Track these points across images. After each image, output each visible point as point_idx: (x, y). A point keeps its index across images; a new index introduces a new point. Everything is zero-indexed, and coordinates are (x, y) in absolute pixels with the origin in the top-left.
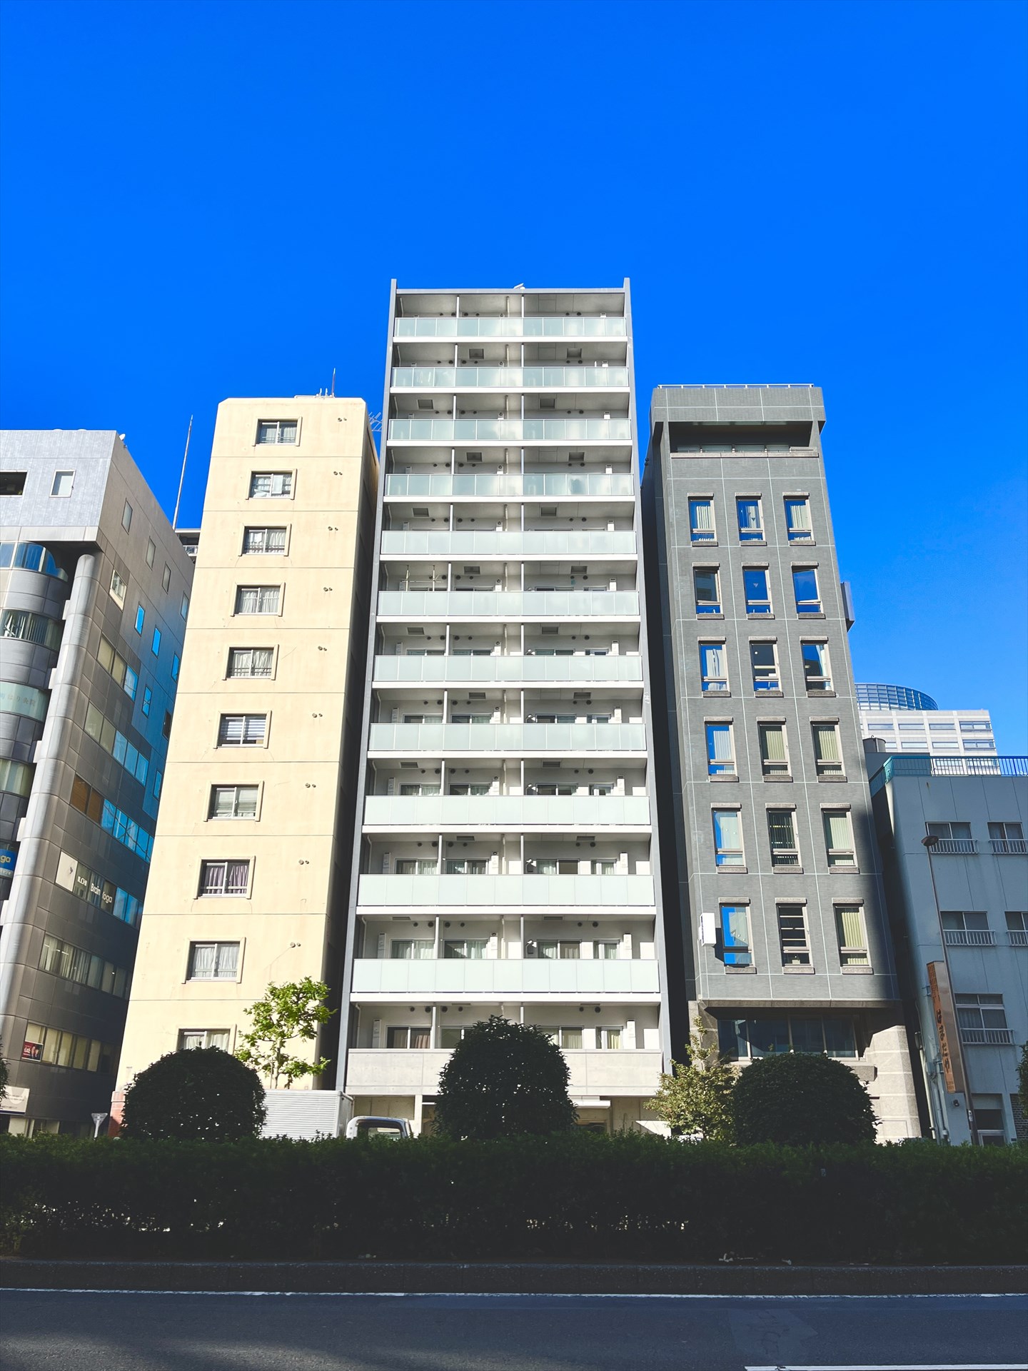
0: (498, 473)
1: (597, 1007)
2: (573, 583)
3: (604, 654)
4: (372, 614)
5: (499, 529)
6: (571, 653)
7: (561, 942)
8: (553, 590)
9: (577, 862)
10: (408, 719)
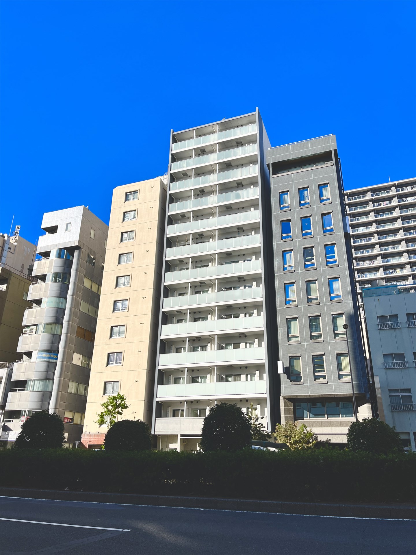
0: (211, 196)
1: (247, 400)
2: (239, 234)
3: (251, 260)
4: (164, 257)
5: (211, 217)
6: (238, 262)
7: (234, 375)
8: (231, 238)
9: (240, 343)
10: (180, 295)
